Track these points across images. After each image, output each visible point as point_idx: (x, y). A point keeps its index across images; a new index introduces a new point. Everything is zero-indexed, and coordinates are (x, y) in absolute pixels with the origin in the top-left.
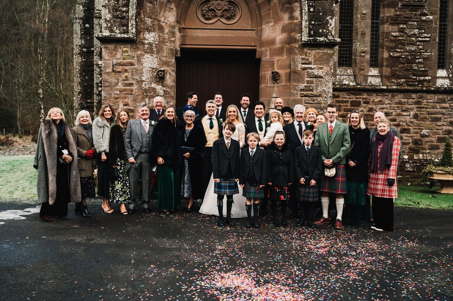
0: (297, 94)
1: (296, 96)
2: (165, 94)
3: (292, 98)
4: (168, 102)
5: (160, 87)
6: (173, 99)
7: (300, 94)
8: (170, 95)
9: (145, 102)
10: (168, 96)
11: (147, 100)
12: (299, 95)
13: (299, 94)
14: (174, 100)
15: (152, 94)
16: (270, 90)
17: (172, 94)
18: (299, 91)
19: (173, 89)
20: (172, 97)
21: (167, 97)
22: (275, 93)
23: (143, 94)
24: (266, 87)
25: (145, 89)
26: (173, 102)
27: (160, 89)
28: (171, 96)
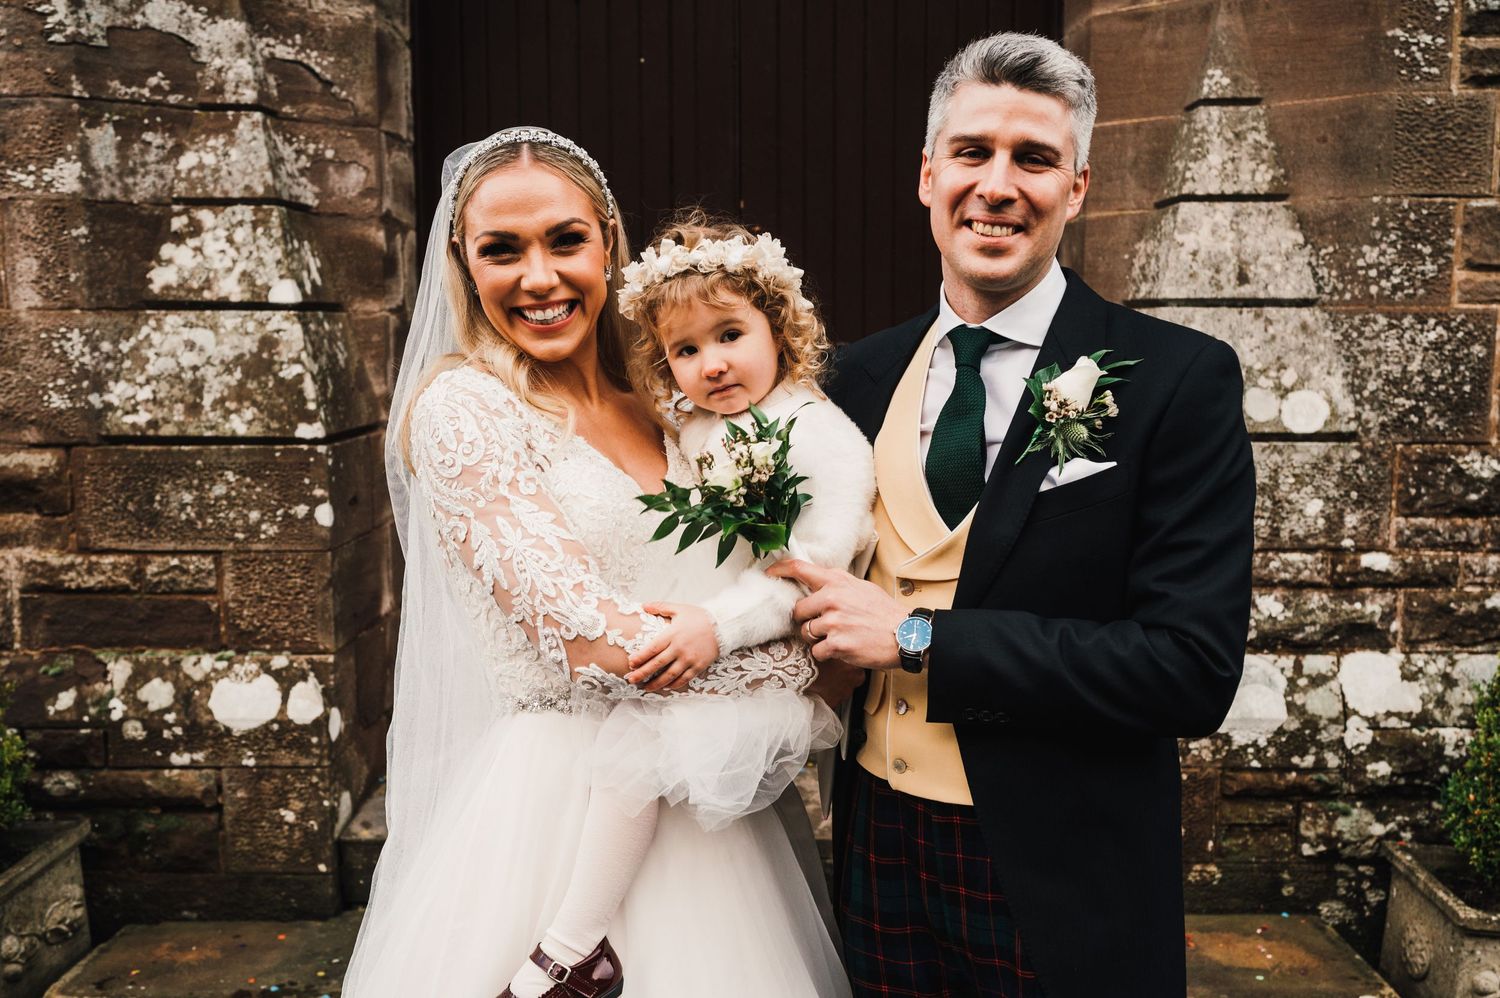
0: (1437, 56)
1: (1429, 77)
2: (286, 96)
3: (1394, 94)
4: (317, 159)
5: (231, 29)
6: (364, 142)
7: (1470, 56)
8: (342, 103)
9: (84, 154)
10: (314, 109)
11: (103, 141)
12: (1457, 70)
13: (1454, 56)
14: (376, 151)
15: (157, 89)
16: (1165, 45)
17: (361, 98)
18: (1457, 27)
19: (368, 58)
20: (357, 123)
21: (311, 121)
22: (1222, 63)
23: (58, 82)
24: (1128, 26)
25: (74, 40)
26: (369, 160)
27: (227, 47)
28: (343, 115)
